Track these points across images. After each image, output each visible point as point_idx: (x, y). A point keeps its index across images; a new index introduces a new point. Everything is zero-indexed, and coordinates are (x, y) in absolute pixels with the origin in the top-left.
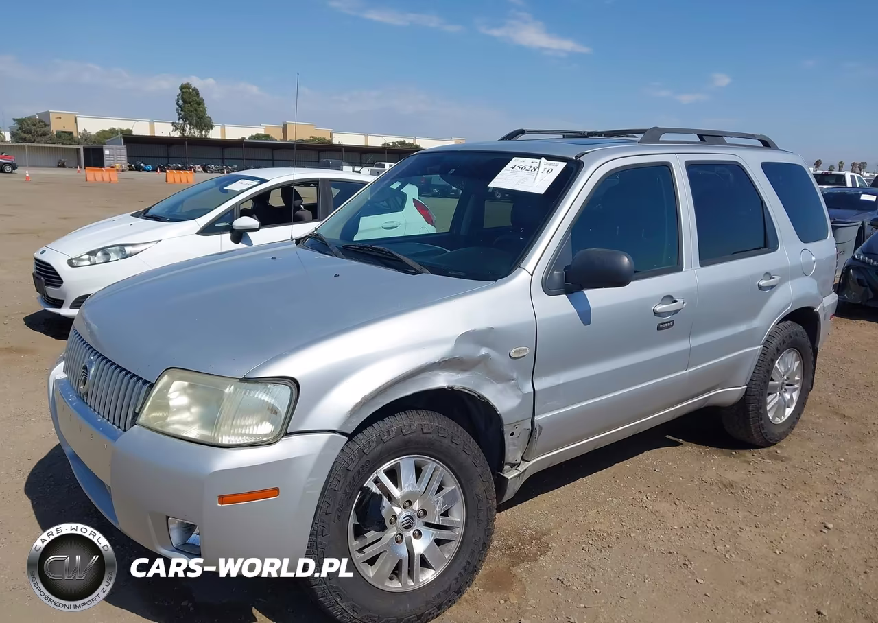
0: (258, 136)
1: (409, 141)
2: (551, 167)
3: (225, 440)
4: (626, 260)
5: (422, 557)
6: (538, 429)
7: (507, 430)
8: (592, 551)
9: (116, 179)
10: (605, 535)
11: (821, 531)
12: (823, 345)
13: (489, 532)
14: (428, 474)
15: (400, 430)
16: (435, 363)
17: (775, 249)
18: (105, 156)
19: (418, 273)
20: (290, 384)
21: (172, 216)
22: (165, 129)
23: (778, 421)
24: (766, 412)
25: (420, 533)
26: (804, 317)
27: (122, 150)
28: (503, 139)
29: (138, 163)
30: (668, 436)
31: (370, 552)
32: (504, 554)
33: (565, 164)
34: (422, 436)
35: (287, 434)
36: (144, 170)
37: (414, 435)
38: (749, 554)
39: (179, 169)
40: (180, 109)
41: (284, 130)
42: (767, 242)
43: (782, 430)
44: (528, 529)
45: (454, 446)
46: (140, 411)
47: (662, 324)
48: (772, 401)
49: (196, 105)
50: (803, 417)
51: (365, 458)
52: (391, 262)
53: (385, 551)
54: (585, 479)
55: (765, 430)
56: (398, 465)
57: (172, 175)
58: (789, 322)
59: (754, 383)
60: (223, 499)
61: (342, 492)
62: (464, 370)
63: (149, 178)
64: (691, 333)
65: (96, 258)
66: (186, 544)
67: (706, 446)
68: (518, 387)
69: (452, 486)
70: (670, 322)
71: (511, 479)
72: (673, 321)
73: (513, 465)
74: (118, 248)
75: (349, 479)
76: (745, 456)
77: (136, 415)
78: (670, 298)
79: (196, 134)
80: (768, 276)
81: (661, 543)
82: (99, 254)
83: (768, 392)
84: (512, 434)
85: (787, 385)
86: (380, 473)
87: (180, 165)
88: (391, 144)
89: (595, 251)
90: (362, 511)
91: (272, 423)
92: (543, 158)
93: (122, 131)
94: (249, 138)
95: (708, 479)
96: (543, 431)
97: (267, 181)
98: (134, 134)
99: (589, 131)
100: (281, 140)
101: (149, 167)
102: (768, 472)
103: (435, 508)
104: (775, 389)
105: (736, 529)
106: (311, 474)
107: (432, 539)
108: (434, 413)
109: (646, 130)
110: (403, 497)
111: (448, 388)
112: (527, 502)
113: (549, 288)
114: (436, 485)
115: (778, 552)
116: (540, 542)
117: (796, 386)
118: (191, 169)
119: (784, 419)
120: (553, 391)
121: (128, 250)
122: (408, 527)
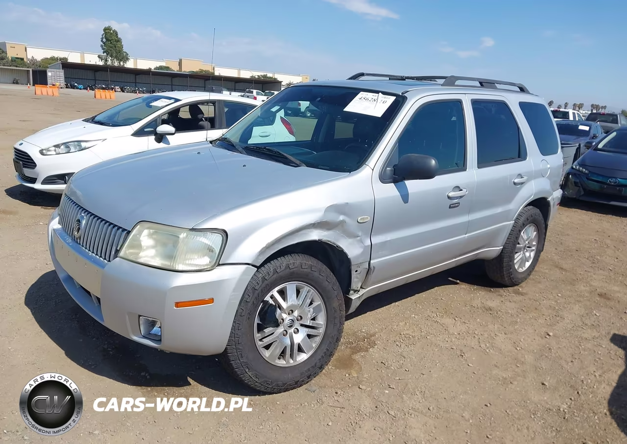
0: (161, 68)
1: (270, 75)
2: (386, 99)
3: (180, 267)
4: (433, 162)
5: (299, 345)
6: (372, 268)
7: (353, 269)
8: (403, 346)
9: (58, 94)
10: (411, 337)
11: (546, 337)
12: (551, 223)
13: (340, 331)
14: (304, 294)
15: (288, 266)
16: (311, 224)
17: (525, 159)
18: (48, 77)
19: (298, 166)
20: (222, 234)
21: (112, 122)
22: (93, 59)
23: (521, 270)
24: (514, 264)
25: (298, 330)
26: (541, 204)
27: (61, 73)
28: (349, 79)
29: (72, 83)
30: (450, 279)
31: (267, 341)
32: (347, 347)
33: (395, 97)
34: (301, 270)
35: (219, 265)
36: (77, 88)
37: (296, 269)
38: (501, 350)
39: (103, 89)
40: (103, 45)
41: (180, 64)
42: (520, 154)
43: (523, 276)
44: (362, 332)
45: (321, 277)
46: (120, 248)
47: (452, 204)
48: (518, 257)
49: (115, 43)
50: (536, 268)
51: (266, 282)
52: (280, 159)
53: (276, 341)
54: (397, 303)
55: (513, 276)
56: (285, 288)
57: (99, 93)
58: (531, 207)
59: (507, 245)
60: (178, 305)
61: (251, 303)
62: (329, 229)
63: (81, 94)
64: (470, 211)
65: (60, 150)
66: (150, 334)
67: (474, 285)
68: (361, 241)
69: (318, 302)
70: (457, 203)
71: (355, 299)
72: (459, 203)
73: (356, 291)
74: (76, 143)
75: (256, 295)
76: (499, 292)
77: (117, 251)
78: (458, 188)
79: (116, 64)
80: (520, 176)
81: (446, 342)
82: (62, 147)
83: (516, 251)
84: (356, 271)
85: (528, 247)
86: (275, 292)
87: (104, 86)
88: (257, 77)
89: (414, 155)
90: (262, 315)
91: (210, 257)
92: (380, 93)
93: (61, 59)
94: (155, 69)
95: (476, 305)
96: (375, 269)
97: (180, 100)
98: (69, 61)
99: (407, 76)
100: (178, 71)
101: (81, 86)
102: (514, 302)
103: (308, 315)
104: (520, 249)
105: (493, 335)
106: (234, 290)
107: (305, 334)
108: (308, 256)
109: (447, 77)
110: (288, 308)
111: (319, 240)
112: (360, 316)
113: (383, 179)
114: (309, 301)
115: (518, 349)
116: (369, 341)
117: (534, 248)
118: (112, 89)
119: (525, 269)
120: (384, 245)
121: (83, 145)
122: (291, 327)
